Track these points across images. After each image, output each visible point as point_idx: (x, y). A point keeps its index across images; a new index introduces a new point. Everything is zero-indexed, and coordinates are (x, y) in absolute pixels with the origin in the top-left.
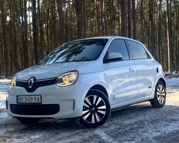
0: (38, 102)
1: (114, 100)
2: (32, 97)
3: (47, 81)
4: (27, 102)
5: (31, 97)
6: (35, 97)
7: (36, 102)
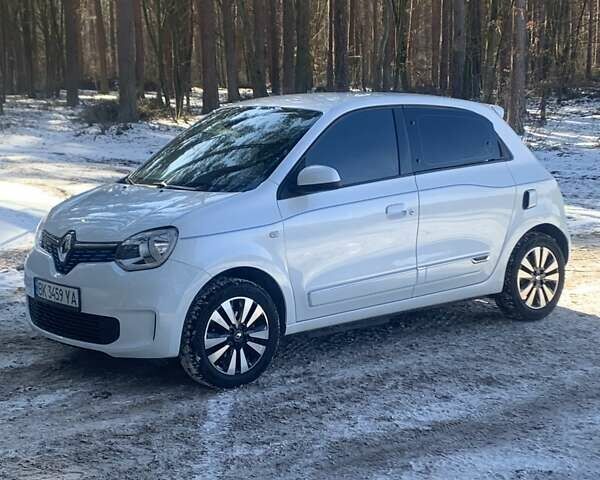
0: (74, 305)
1: (311, 306)
2: (63, 288)
3: (98, 250)
4: (53, 299)
5: (59, 288)
6: (68, 289)
7: (70, 304)
